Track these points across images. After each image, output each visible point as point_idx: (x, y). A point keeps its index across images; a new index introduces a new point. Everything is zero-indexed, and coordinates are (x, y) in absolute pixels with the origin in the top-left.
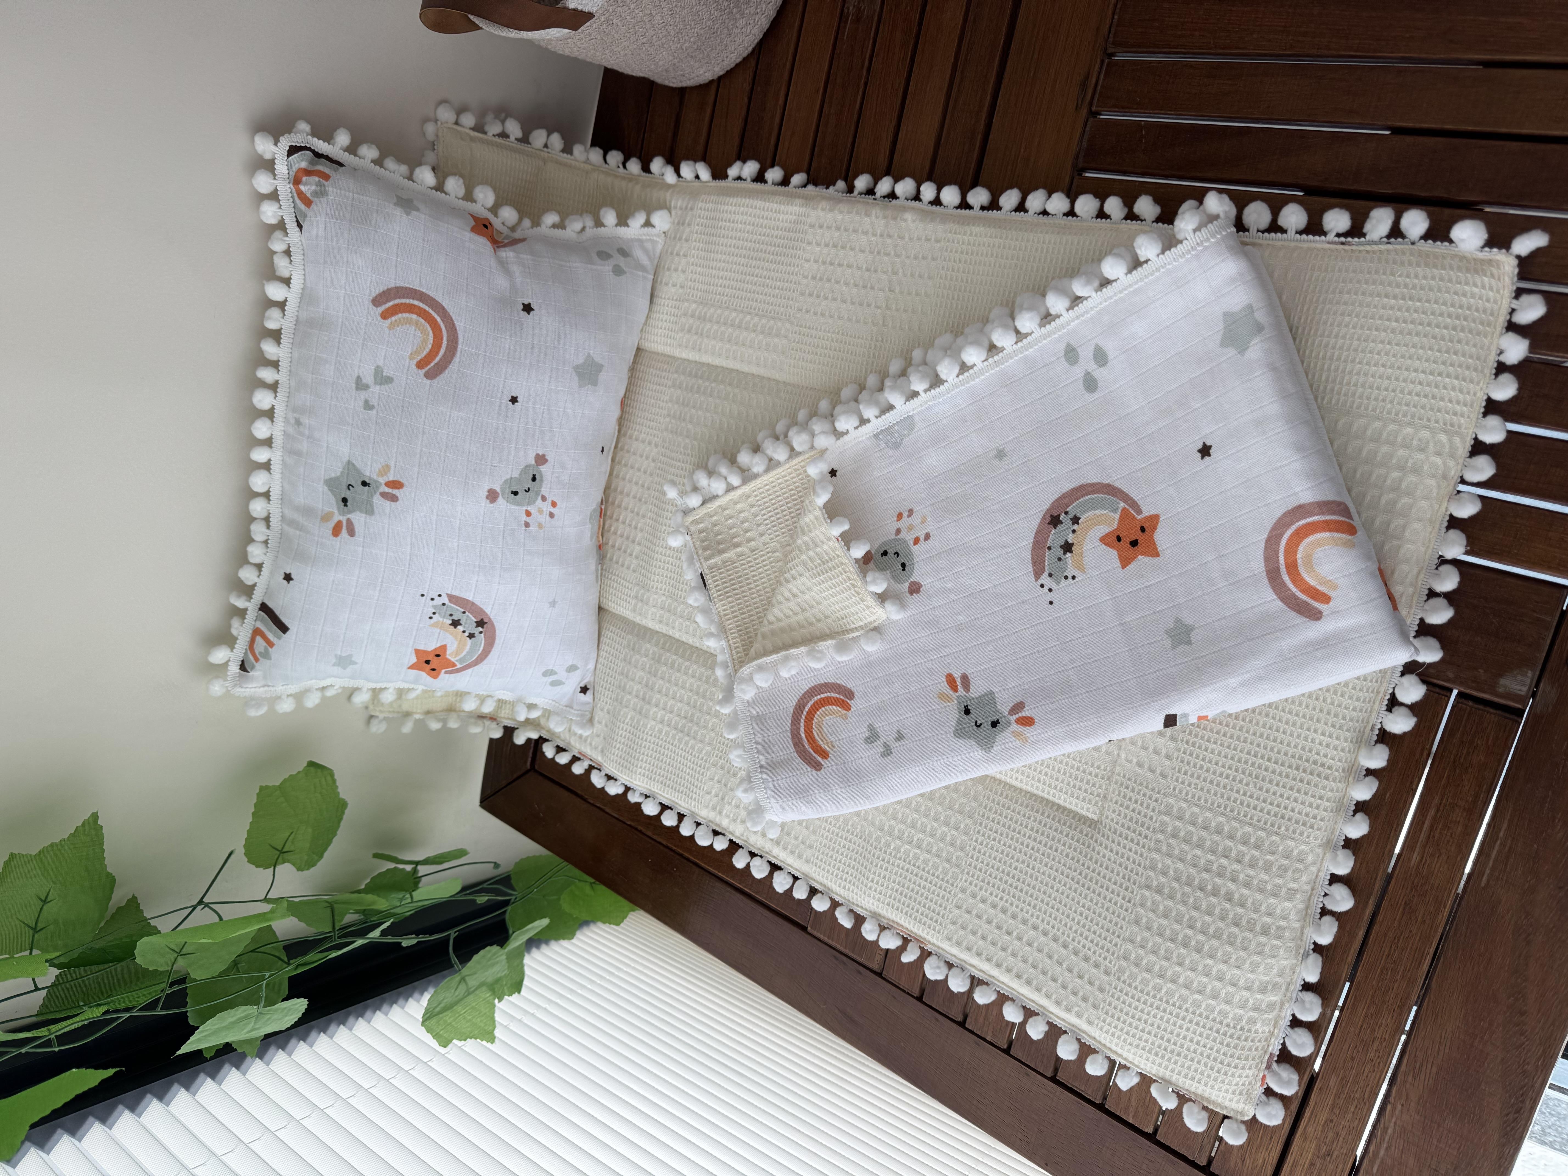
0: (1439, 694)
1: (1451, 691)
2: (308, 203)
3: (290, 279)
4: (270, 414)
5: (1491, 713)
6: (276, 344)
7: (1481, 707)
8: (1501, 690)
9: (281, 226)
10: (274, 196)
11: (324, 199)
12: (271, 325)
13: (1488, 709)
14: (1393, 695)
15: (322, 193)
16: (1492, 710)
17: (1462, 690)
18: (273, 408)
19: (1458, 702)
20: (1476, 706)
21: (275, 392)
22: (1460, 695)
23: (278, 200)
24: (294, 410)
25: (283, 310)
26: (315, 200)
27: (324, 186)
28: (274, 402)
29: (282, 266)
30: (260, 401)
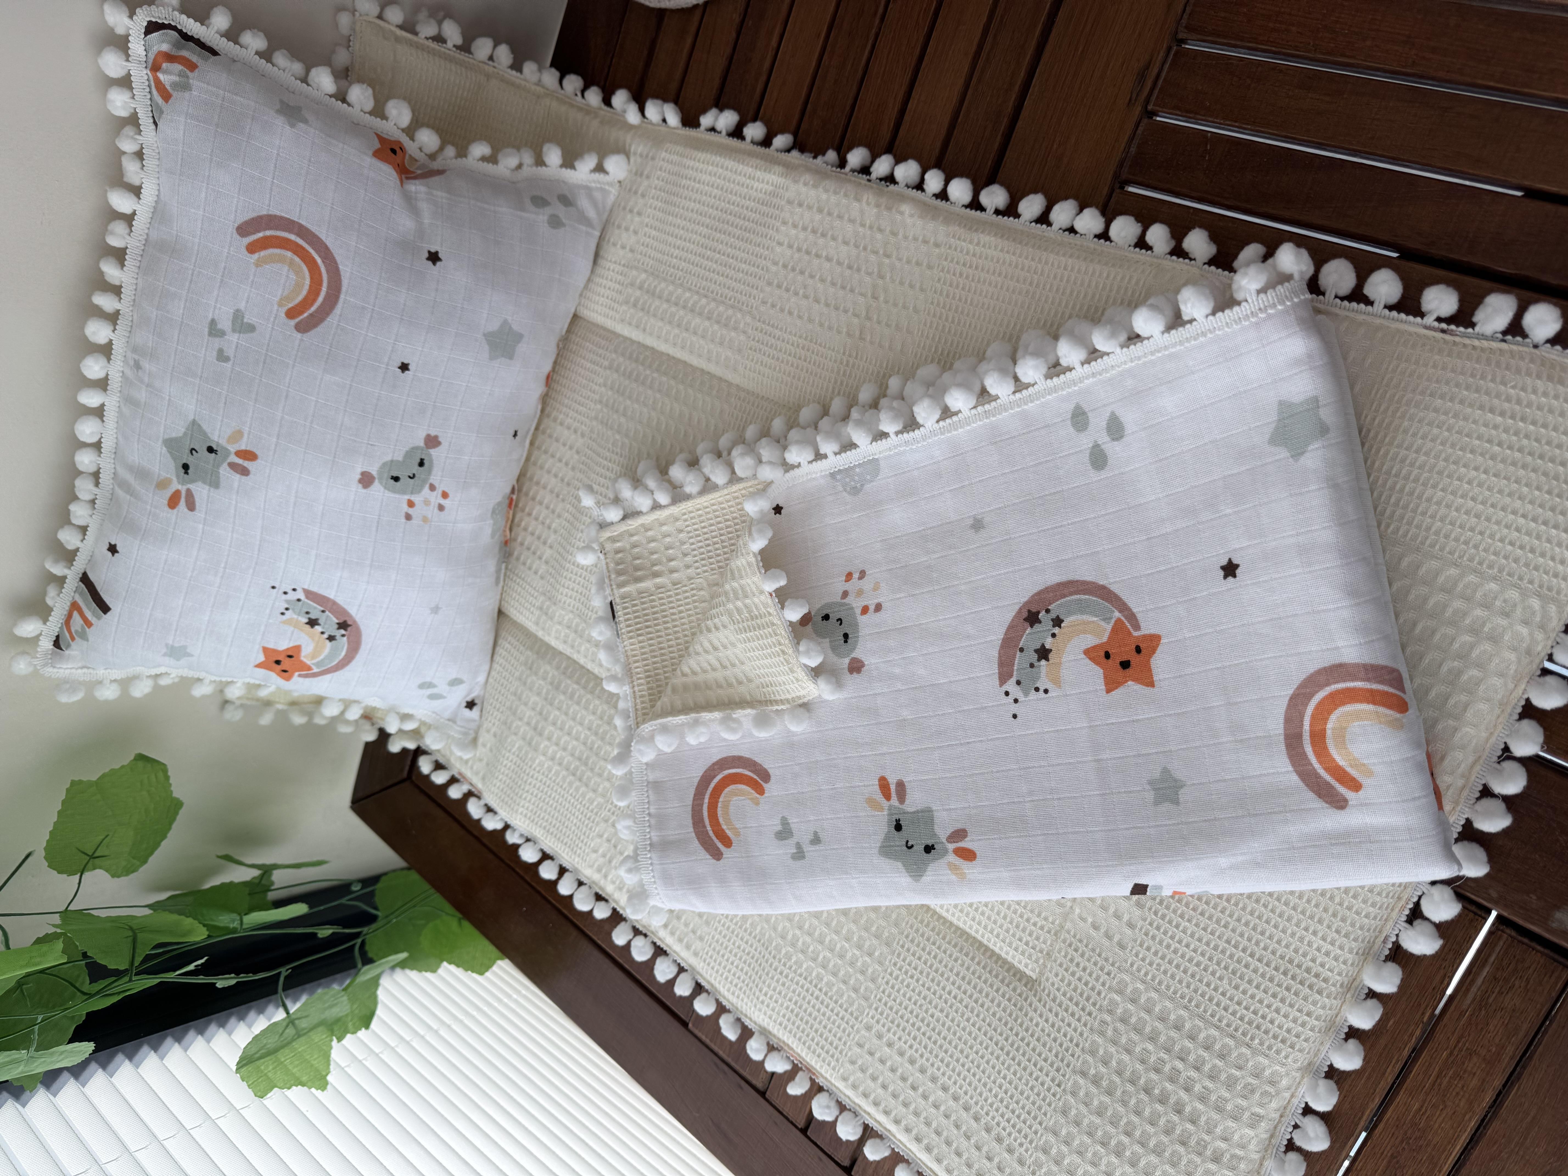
0: (1475, 914)
1: (1489, 912)
2: (166, 96)
3: (140, 187)
4: (106, 350)
5: (1537, 951)
6: (119, 267)
7: (1526, 940)
8: (1554, 925)
9: (133, 120)
10: (125, 82)
11: (187, 95)
12: (114, 242)
13: (1534, 944)
14: (1417, 905)
15: (184, 87)
16: (1539, 948)
17: (1505, 914)
18: (110, 343)
19: (1498, 929)
20: (1520, 938)
21: (115, 324)
22: (1499, 918)
23: (131, 88)
24: (135, 350)
25: (131, 226)
26: (175, 94)
27: (188, 77)
28: (112, 336)
29: (132, 170)
30: (94, 333)
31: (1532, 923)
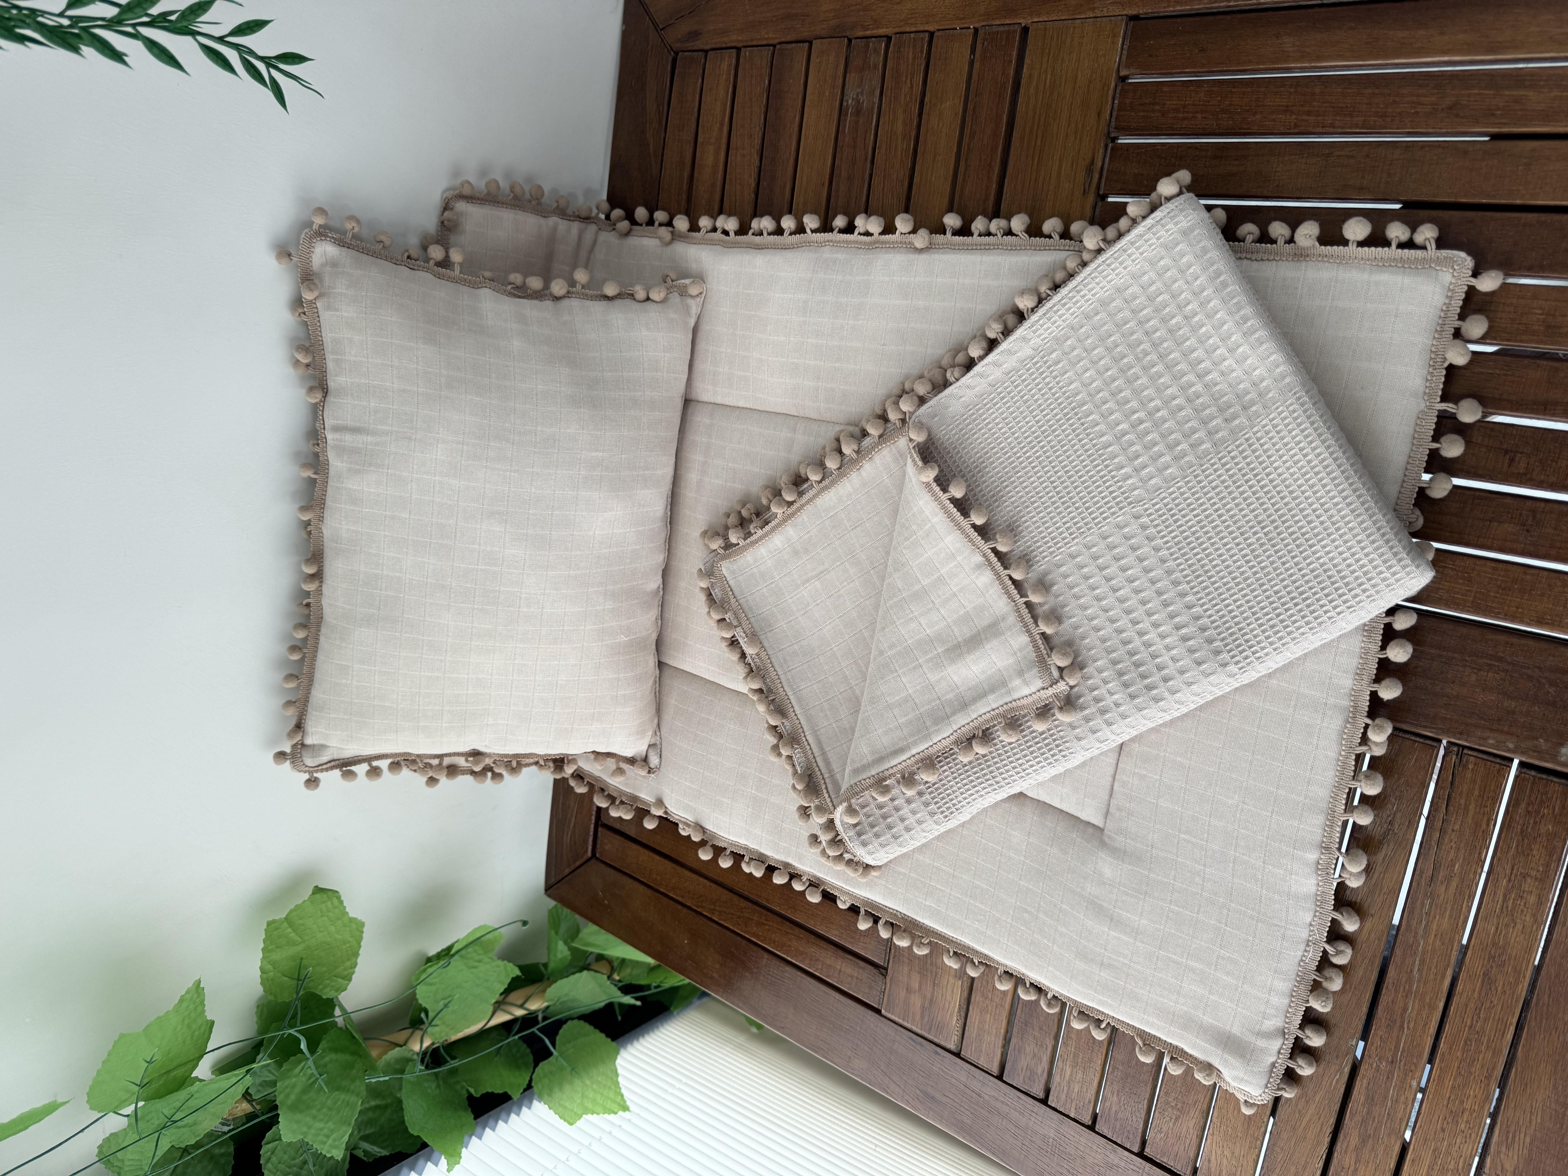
1: (1512, 760)
7: (1544, 776)
8: (1563, 759)
13: (1551, 778)
16: (1556, 780)
17: (1524, 759)
19: (1521, 773)
20: (1539, 775)
22: (1521, 764)
31: (1546, 761)
